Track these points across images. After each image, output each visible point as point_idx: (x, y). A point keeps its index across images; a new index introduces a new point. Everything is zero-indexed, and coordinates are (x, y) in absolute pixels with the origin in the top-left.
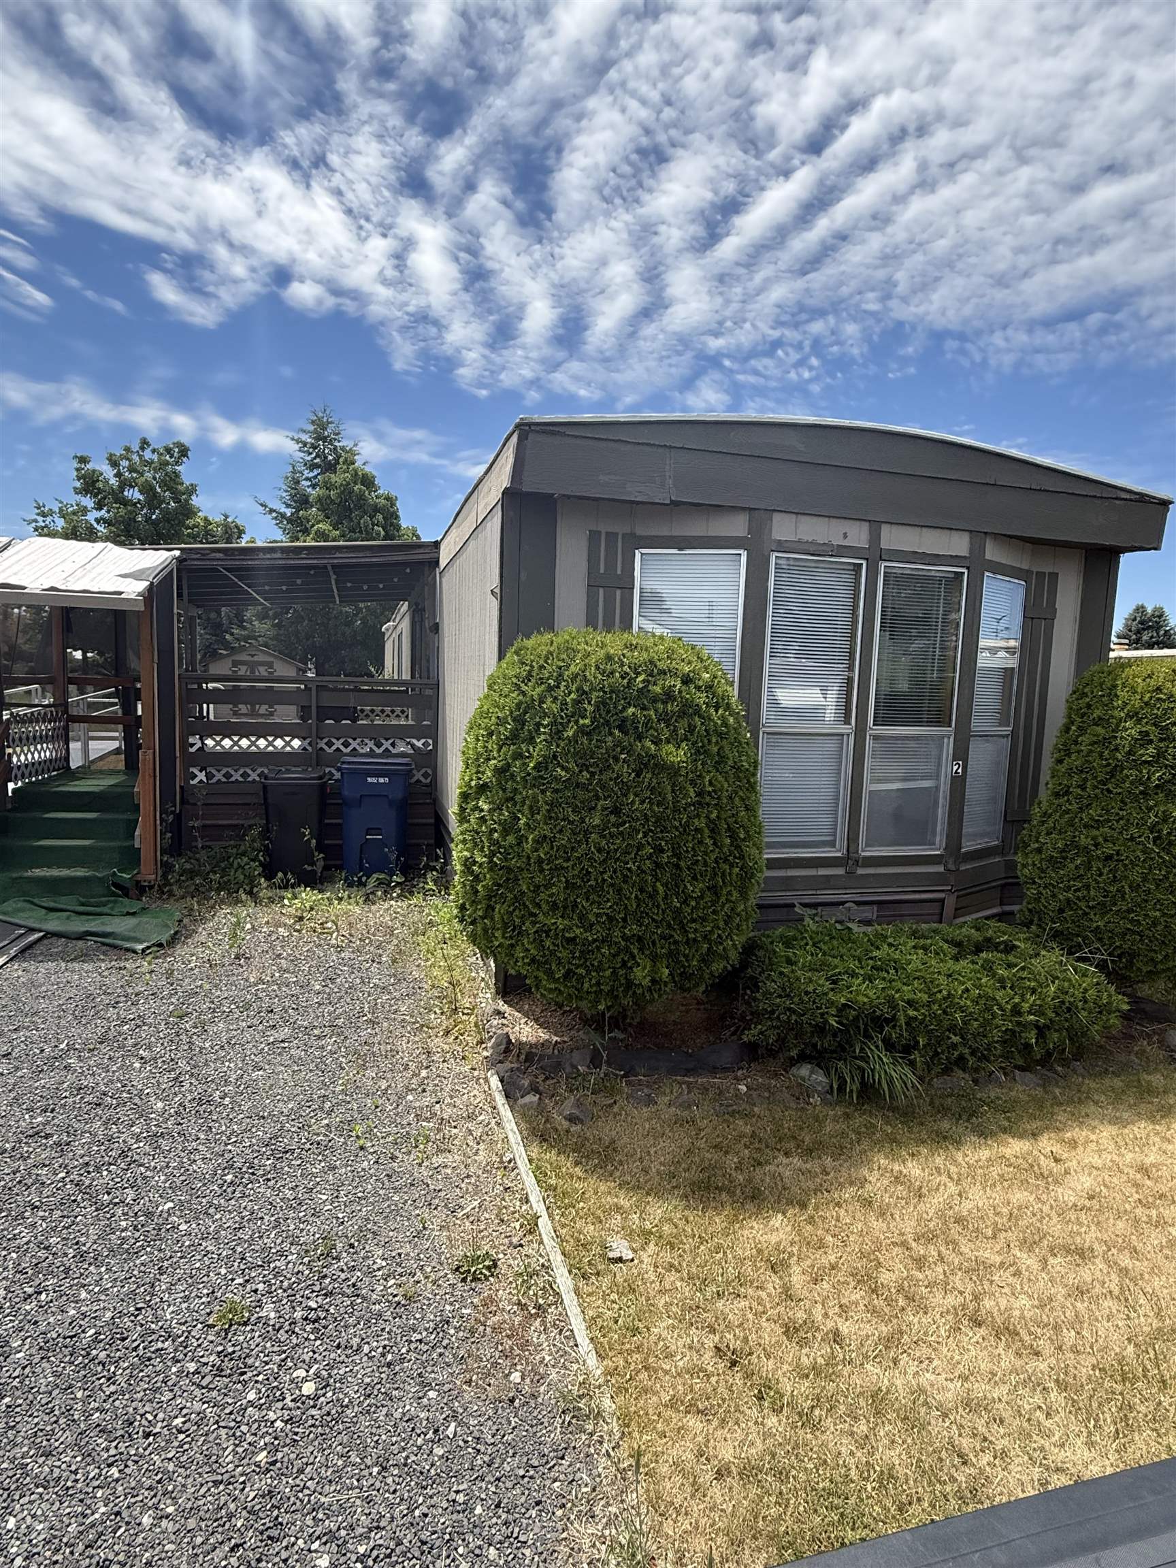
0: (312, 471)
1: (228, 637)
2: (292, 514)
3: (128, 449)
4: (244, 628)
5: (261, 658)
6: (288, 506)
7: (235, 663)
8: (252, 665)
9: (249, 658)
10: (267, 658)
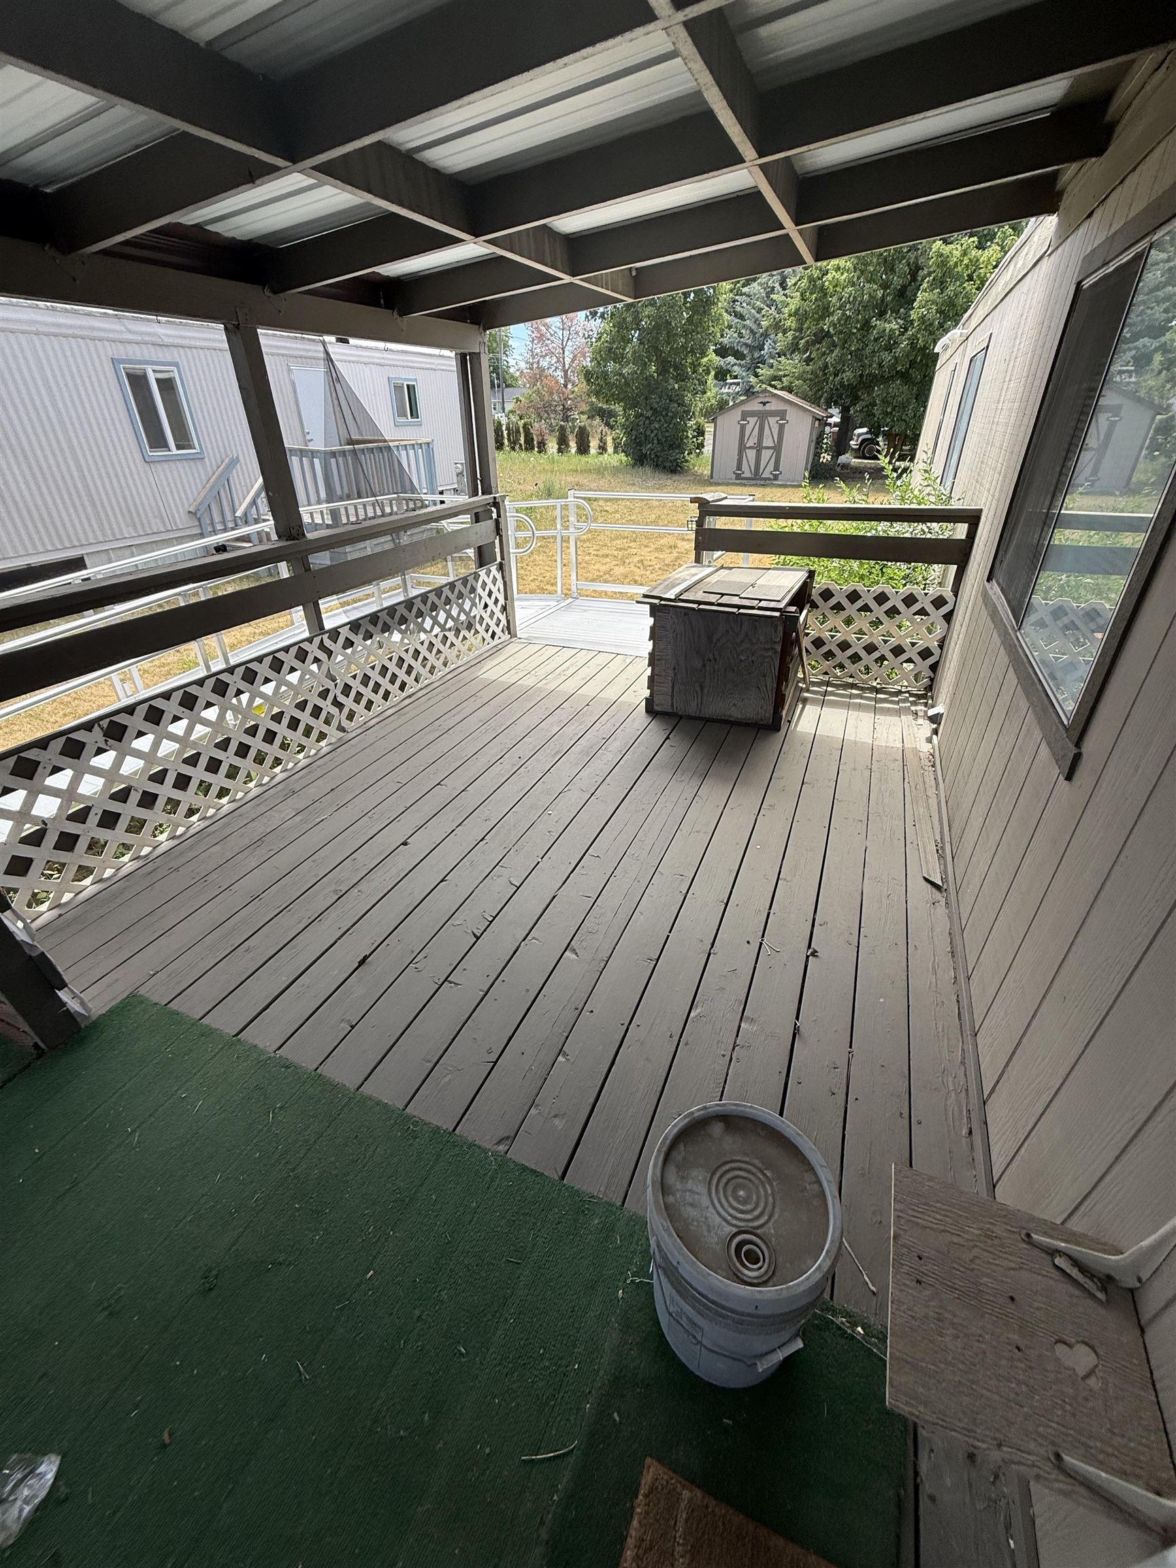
5: (774, 405)
7: (745, 415)
8: (762, 416)
9: (760, 407)
10: (780, 406)
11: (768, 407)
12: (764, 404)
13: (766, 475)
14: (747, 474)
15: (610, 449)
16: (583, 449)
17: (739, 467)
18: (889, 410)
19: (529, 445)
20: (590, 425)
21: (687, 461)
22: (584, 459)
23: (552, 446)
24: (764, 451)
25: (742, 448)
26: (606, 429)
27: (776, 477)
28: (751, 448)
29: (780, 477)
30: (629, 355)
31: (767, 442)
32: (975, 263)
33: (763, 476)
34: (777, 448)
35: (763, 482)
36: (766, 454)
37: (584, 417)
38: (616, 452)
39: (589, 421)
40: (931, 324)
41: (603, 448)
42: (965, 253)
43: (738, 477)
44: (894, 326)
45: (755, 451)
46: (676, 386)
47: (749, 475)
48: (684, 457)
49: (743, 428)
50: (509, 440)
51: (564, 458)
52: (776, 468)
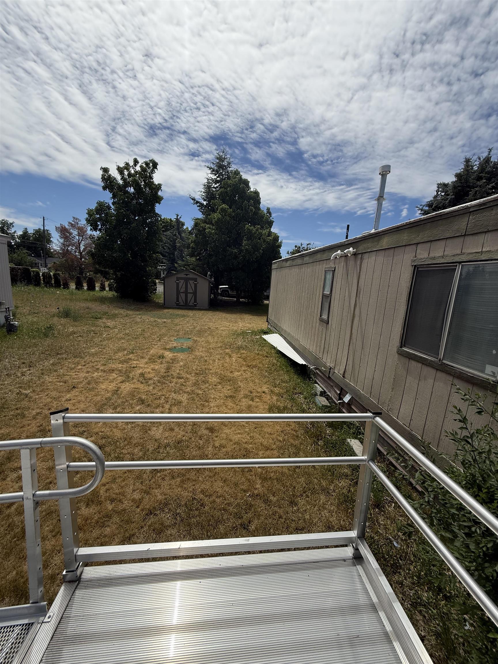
0: (216, 184)
1: (176, 265)
2: (207, 204)
3: (127, 164)
4: (183, 261)
5: (191, 276)
6: (205, 200)
7: (178, 279)
8: (187, 280)
9: (185, 276)
10: (195, 277)
11: (188, 276)
12: (187, 275)
13: (191, 304)
14: (182, 304)
15: (107, 289)
16: (91, 287)
17: (178, 300)
18: (238, 281)
19: (57, 285)
20: (95, 277)
21: (150, 296)
22: (92, 293)
23: (73, 286)
24: (189, 294)
25: (178, 293)
26: (104, 279)
27: (195, 306)
28: (182, 292)
29: (197, 305)
30: (117, 248)
31: (190, 290)
32: (261, 234)
33: (190, 304)
34: (195, 293)
35: (190, 307)
36: (190, 296)
37: (92, 273)
38: (110, 289)
39: (95, 275)
40: (250, 252)
41: (103, 288)
42: (257, 230)
43: (177, 305)
44: (236, 251)
45: (184, 294)
46: (142, 264)
47: (183, 304)
48: (148, 294)
49: (178, 284)
50: (44, 281)
51: (80, 292)
52: (195, 301)
